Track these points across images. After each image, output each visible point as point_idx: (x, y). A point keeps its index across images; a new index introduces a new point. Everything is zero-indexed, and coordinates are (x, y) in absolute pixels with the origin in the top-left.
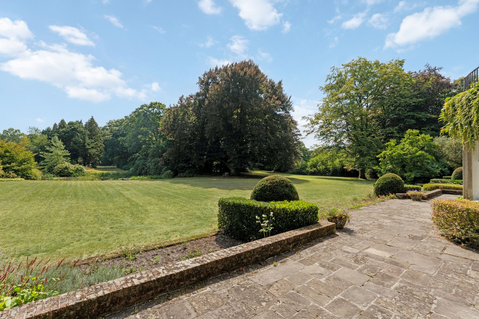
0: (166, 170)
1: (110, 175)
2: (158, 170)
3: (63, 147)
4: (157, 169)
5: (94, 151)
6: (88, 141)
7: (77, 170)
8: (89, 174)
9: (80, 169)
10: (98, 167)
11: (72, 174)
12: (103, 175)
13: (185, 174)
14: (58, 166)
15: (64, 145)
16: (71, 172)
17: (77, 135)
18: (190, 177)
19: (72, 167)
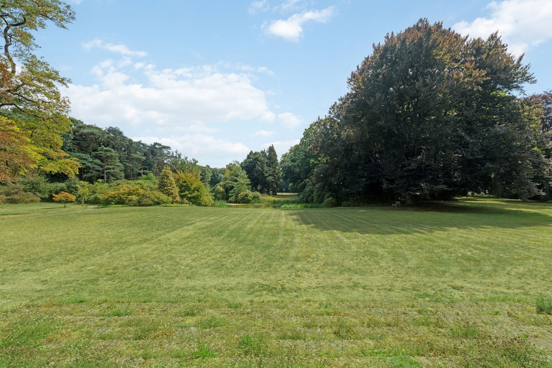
0: (328, 197)
1: (280, 202)
2: (320, 198)
3: (246, 176)
4: (320, 196)
5: (271, 178)
6: (266, 168)
7: (254, 197)
8: (264, 201)
9: (256, 196)
10: (278, 194)
11: (250, 200)
12: (275, 202)
13: (348, 203)
14: (242, 193)
15: (247, 174)
16: (250, 199)
17: (258, 164)
18: (355, 206)
19: (251, 194)
